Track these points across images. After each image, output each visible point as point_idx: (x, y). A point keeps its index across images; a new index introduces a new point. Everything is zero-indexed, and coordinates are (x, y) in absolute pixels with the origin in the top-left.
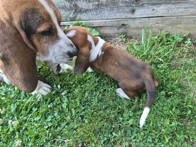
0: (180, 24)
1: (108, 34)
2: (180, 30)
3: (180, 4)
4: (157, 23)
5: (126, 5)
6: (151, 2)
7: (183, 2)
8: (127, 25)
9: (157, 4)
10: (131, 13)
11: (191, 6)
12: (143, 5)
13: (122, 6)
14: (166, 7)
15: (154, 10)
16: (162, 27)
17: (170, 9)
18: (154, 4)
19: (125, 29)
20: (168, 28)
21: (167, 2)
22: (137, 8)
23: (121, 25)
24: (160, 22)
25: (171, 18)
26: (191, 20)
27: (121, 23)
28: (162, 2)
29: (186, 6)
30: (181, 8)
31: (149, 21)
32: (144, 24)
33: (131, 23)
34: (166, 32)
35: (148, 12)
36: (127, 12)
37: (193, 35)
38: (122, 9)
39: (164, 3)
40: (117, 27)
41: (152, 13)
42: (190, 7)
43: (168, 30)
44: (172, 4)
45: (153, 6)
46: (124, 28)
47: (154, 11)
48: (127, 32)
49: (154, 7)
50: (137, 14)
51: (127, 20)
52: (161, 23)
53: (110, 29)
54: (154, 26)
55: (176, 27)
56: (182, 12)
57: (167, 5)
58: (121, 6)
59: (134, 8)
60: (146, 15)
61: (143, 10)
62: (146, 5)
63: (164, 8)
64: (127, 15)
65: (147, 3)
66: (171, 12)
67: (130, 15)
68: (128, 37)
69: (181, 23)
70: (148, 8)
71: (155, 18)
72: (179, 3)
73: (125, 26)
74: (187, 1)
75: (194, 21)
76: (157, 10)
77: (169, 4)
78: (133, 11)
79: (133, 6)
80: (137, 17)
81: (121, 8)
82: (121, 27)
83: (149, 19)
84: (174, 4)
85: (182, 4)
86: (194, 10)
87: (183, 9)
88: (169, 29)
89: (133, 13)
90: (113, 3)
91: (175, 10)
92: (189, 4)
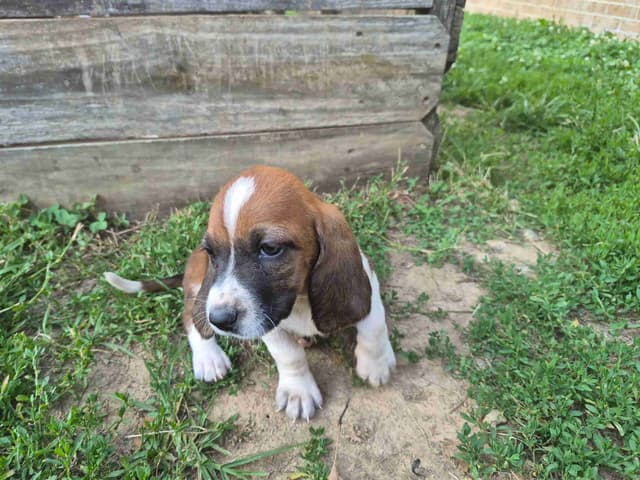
0: (57, 169)
2: (66, 190)
3: (27, 106)
7: (33, 98)
11: (67, 113)
20: (20, 183)
25: (18, 153)
26: (85, 154)
29: (48, 111)
30: (36, 120)
34: (21, 197)
37: (113, 203)
42: (64, 116)
43: (25, 192)
55: (47, 179)
56: (47, 133)
66: (8, 133)
69: (57, 165)
72: (23, 102)
74: (45, 97)
75: (96, 158)
84: (6, 104)
85: (33, 106)
86: (79, 124)
87: (45, 121)
88: (28, 188)
91: (18, 126)
92: (56, 107)
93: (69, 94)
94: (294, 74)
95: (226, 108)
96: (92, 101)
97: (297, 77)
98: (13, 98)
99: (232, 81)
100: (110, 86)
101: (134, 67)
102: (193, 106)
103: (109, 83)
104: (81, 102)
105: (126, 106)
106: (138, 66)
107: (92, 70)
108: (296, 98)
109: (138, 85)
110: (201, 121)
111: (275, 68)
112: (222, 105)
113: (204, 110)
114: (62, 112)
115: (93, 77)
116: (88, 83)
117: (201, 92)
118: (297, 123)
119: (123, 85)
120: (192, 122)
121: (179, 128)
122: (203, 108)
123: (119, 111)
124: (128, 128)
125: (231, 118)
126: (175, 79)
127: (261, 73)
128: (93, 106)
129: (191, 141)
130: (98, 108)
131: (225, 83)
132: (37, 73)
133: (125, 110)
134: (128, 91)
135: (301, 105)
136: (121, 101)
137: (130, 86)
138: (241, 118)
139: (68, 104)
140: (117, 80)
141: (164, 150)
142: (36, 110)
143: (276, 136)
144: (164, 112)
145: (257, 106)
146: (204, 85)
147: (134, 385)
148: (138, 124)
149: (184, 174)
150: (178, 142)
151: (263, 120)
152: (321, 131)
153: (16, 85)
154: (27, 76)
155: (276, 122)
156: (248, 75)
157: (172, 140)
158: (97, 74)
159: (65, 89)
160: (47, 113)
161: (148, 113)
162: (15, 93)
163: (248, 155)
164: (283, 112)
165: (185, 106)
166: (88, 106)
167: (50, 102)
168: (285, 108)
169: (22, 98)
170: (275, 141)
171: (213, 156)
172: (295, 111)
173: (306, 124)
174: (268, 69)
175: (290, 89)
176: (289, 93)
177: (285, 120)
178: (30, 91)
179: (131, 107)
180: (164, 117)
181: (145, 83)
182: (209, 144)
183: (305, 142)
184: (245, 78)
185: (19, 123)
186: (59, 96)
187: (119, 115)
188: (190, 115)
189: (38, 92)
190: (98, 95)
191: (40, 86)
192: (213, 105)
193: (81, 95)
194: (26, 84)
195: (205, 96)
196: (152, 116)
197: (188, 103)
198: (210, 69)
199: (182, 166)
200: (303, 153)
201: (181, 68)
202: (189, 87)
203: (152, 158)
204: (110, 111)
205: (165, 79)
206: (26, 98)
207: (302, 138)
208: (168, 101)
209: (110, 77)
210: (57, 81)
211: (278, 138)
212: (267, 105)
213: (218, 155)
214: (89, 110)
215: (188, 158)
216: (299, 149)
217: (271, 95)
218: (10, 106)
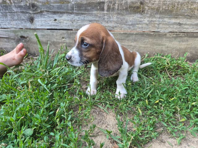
1: (5, 48)
3: (84, 15)
4: (63, 38)
5: (22, 11)
6: (51, 9)
7: (86, 13)
8: (27, 37)
9: (58, 12)
10: (29, 22)
11: (96, 19)
12: (41, 12)
13: (17, 12)
14: (69, 17)
15: (55, 20)
16: (69, 43)
17: (74, 21)
18: (55, 13)
19: (25, 43)
21: (68, 11)
22: (35, 16)
23: (20, 38)
24: (65, 36)
27: (20, 34)
28: (64, 11)
29: (90, 18)
30: (85, 21)
31: (53, 35)
32: (47, 37)
33: (32, 35)
35: (50, 23)
36: (24, 20)
38: (17, 16)
39: (66, 12)
40: (16, 40)
41: (54, 24)
42: (95, 20)
44: (75, 14)
45: (54, 14)
46: (24, 41)
47: (57, 21)
48: (29, 47)
49: (56, 17)
50: (37, 23)
51: (26, 31)
52: (67, 38)
53: (6, 42)
54: (60, 41)
57: (70, 15)
58: (15, 11)
59: (32, 15)
60: (48, 26)
61: (43, 19)
62: (45, 13)
63: (67, 18)
64: (25, 24)
65: (46, 11)
66: (76, 25)
67: (28, 25)
68: (31, 54)
70: (49, 17)
71: (59, 31)
72: (82, 14)
73: (25, 39)
74: (90, 13)
76: (60, 20)
77: (71, 13)
78: (32, 20)
79: (30, 13)
80: (38, 28)
81: (16, 14)
82: (20, 39)
83: (53, 32)
84: (77, 14)
85: (85, 15)
89: (32, 23)
90: (4, 7)
92: (93, 16)
93: (98, 12)
94: (189, 7)
95: (155, 21)
96: (106, 15)
97: (190, 9)
98: (80, 12)
99: (161, 9)
100: (113, 9)
101: (124, 2)
102: (142, 19)
103: (113, 8)
104: (102, 15)
105: (117, 18)
106: (125, 2)
107: (108, 3)
108: (188, 18)
109: (124, 9)
110: (144, 26)
111: (181, 5)
112: (154, 19)
113: (147, 21)
114: (94, 19)
115: (108, 6)
116: (106, 8)
117: (147, 13)
118: (185, 29)
119: (118, 9)
120: (140, 26)
121: (135, 28)
122: (146, 21)
123: (114, 20)
124: (116, 27)
125: (156, 25)
126: (138, 8)
127: (175, 6)
128: (105, 17)
129: (138, 33)
130: (107, 18)
131: (158, 10)
132: (89, 3)
133: (117, 19)
134: (119, 12)
135: (189, 22)
136: (116, 15)
137: (120, 9)
138: (161, 26)
139: (98, 15)
140: (116, 7)
141: (127, 37)
142: (87, 17)
143: (174, 34)
144: (130, 21)
145: (169, 21)
146: (149, 10)
147: (108, 126)
148: (120, 25)
149: (132, 47)
150: (133, 34)
151: (170, 27)
152: (195, 34)
153: (81, 7)
154: (86, 4)
155: (176, 29)
156: (168, 7)
157: (131, 33)
158: (110, 4)
159: (97, 10)
160: (90, 19)
161: (124, 21)
162: (81, 10)
163: (159, 42)
164: (180, 24)
165: (139, 19)
166: (104, 17)
167: (92, 15)
168: (181, 22)
169: (83, 12)
170: (173, 37)
171: (145, 41)
172: (185, 24)
173: (189, 31)
174: (178, 5)
175: (186, 14)
176: (185, 16)
177: (180, 28)
178: (86, 10)
179: (119, 18)
180: (130, 23)
181: (126, 9)
182: (145, 35)
183: (186, 38)
184: (167, 8)
185: (80, 22)
186: (95, 12)
187: (114, 21)
188: (140, 22)
189: (88, 10)
190: (108, 13)
191: (89, 8)
192: (151, 19)
193: (102, 12)
194: (85, 7)
195: (148, 15)
196: (126, 23)
197: (141, 18)
198: (153, 4)
199: (132, 44)
200: (184, 43)
201: (141, 3)
202: (143, 11)
203: (122, 39)
204: (111, 20)
205: (134, 7)
206: (84, 13)
207: (185, 36)
208: (133, 16)
209: (114, 6)
210: (95, 6)
211: (175, 36)
212: (173, 21)
213: (147, 41)
214: (104, 18)
215: (135, 41)
216: (183, 41)
217: (176, 16)
218: (78, 15)
